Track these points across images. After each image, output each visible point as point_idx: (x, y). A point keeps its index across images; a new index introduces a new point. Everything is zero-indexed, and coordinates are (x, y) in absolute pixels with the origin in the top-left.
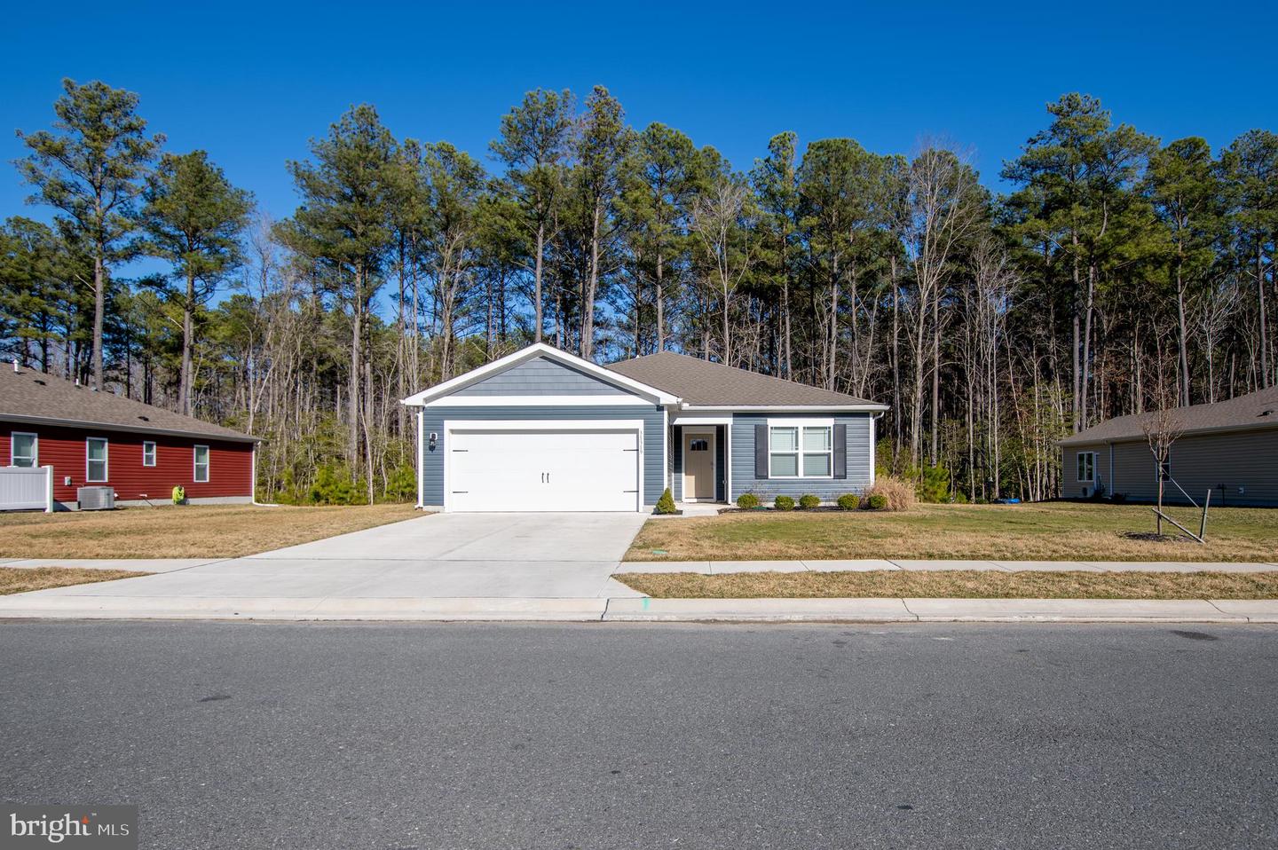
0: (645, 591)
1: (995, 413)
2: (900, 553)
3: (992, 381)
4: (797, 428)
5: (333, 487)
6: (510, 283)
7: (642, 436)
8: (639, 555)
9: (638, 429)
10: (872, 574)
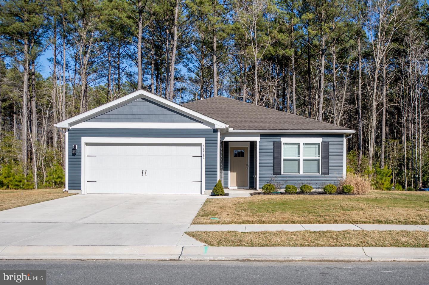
0: (205, 242)
2: (361, 220)
3: (418, 116)
4: (299, 144)
5: (12, 178)
6: (123, 53)
7: (204, 148)
8: (202, 220)
9: (202, 144)
10: (344, 233)
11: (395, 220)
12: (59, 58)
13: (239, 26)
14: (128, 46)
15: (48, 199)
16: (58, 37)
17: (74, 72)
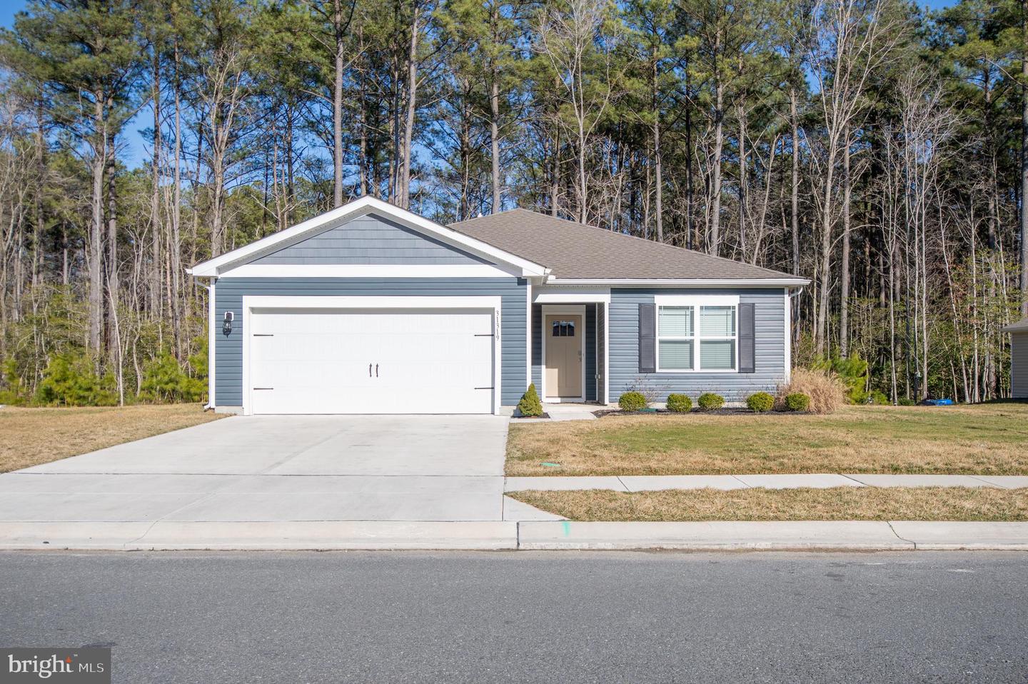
0: (559, 512)
1: (923, 288)
2: (857, 465)
3: (920, 249)
4: (692, 308)
5: (70, 383)
6: (299, 118)
7: (498, 317)
8: (524, 467)
9: (494, 309)
10: (837, 492)
11: (927, 466)
12: (164, 129)
13: (546, 63)
14: (308, 104)
15: (180, 425)
16: (162, 86)
17: (197, 159)
